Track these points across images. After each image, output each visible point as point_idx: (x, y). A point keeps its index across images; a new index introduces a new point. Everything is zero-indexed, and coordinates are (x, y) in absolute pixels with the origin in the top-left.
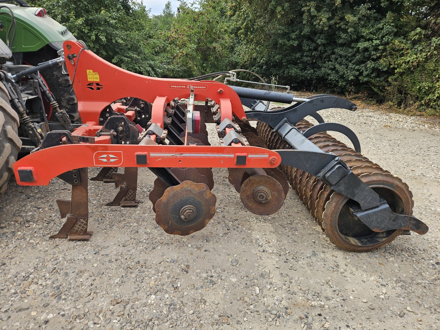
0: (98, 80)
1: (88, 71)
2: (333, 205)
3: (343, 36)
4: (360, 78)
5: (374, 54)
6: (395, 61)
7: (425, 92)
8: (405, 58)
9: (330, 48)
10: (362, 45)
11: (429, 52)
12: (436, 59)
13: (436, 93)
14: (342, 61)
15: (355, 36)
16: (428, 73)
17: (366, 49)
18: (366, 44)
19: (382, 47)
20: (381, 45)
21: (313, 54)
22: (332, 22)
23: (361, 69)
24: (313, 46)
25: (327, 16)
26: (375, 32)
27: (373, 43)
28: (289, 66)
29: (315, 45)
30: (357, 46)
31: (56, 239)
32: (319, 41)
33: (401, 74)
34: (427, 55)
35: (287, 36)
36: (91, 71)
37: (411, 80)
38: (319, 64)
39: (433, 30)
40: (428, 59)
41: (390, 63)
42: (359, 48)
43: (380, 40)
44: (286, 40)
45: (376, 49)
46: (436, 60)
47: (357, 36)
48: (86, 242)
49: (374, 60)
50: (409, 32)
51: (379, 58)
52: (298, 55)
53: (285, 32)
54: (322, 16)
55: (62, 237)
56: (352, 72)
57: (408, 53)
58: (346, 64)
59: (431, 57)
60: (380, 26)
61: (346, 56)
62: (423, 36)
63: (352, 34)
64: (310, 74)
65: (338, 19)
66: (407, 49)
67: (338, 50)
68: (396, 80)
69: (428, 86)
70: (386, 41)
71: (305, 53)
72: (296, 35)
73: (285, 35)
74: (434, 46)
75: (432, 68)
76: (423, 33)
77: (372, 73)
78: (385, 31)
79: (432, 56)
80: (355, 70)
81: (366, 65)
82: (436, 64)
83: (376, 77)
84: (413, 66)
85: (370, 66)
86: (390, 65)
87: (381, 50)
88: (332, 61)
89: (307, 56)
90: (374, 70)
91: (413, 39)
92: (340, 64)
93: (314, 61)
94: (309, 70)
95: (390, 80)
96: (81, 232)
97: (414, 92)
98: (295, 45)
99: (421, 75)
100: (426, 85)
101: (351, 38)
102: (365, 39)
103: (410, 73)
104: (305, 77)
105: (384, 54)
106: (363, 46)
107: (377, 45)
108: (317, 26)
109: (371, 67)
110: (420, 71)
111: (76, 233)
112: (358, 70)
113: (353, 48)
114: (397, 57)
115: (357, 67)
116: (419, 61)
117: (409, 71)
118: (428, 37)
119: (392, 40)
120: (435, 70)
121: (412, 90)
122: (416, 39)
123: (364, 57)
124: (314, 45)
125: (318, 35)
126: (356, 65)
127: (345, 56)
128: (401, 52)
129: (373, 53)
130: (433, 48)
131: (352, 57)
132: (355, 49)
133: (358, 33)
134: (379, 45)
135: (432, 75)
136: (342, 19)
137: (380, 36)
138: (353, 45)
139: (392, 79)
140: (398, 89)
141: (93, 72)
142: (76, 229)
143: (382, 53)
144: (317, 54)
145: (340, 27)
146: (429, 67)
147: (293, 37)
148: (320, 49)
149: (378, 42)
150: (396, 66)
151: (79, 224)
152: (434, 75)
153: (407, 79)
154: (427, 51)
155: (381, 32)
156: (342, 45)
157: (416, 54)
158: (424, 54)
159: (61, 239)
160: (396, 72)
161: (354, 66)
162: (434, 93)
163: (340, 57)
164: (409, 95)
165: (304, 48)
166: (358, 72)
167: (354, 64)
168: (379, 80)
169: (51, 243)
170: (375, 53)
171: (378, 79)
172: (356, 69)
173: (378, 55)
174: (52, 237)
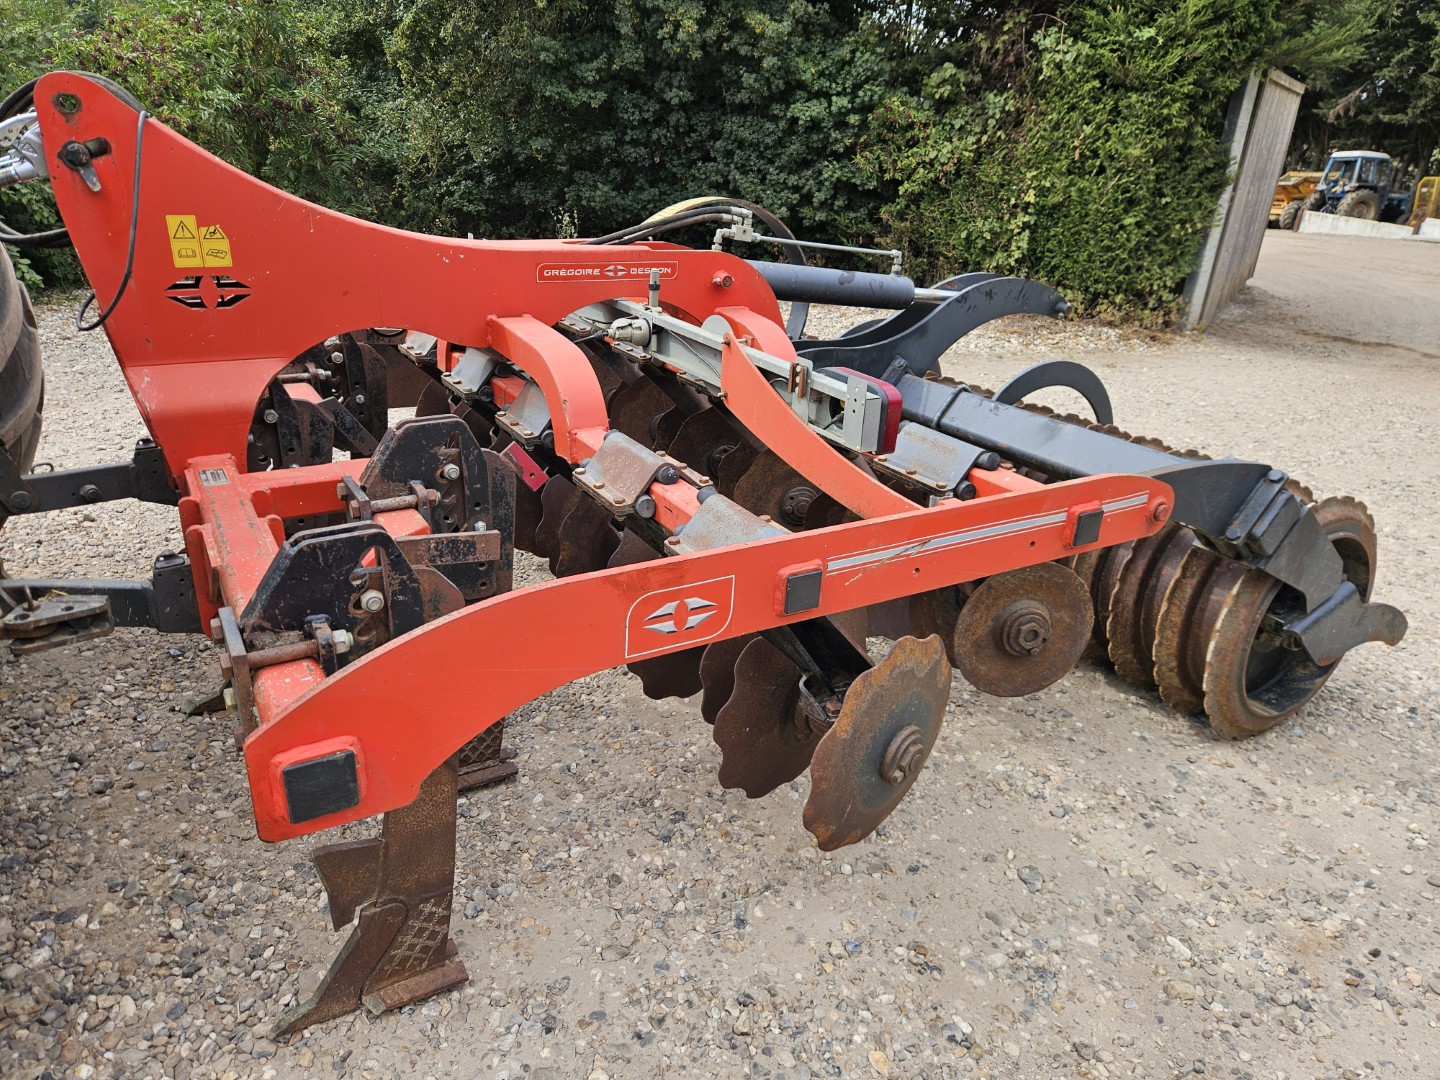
0: (227, 262)
1: (173, 221)
2: (1242, 617)
3: (748, 79)
4: (806, 211)
5: (836, 140)
6: (895, 161)
7: (983, 247)
8: (922, 152)
9: (704, 116)
10: (806, 110)
11: (984, 132)
12: (1004, 153)
13: (1013, 248)
14: (748, 159)
15: (781, 81)
16: (986, 195)
17: (815, 125)
18: (816, 109)
19: (857, 117)
20: (854, 111)
21: (655, 136)
22: (711, 34)
23: (805, 185)
24: (652, 109)
25: (695, 14)
26: (833, 70)
27: (830, 105)
28: (577, 175)
29: (657, 107)
30: (789, 115)
31: (306, 1033)
32: (673, 96)
33: (915, 199)
34: (979, 140)
35: (564, 73)
36: (190, 220)
37: (942, 213)
38: (674, 170)
39: (985, 71)
40: (981, 154)
41: (881, 167)
42: (798, 119)
43: (848, 98)
44: (564, 88)
45: (841, 124)
46: (1004, 158)
47: (785, 83)
48: (455, 995)
49: (838, 157)
50: (925, 74)
51: (850, 152)
52: (607, 139)
53: (561, 59)
54: (681, 10)
55: (337, 1008)
56: (780, 196)
57: (928, 137)
58: (759, 171)
59: (988, 147)
60: (844, 52)
61: (758, 145)
62: (963, 89)
63: (773, 74)
64: (649, 202)
65: (724, 27)
66: (926, 125)
67: (732, 125)
68: (901, 216)
69: (991, 231)
70: (866, 99)
71: (629, 131)
72: (598, 71)
73: (559, 70)
74: (998, 117)
75: (995, 179)
76: (962, 80)
77: (834, 197)
78: (861, 70)
79: (993, 144)
80: (788, 188)
81: (820, 173)
82: (1004, 169)
83: (849, 207)
84: (946, 174)
85: (832, 176)
86: (883, 171)
87: (853, 127)
88: (714, 160)
89: (634, 143)
90: (839, 187)
91: (937, 96)
92: (744, 170)
93: (657, 160)
94: (642, 189)
95: (884, 216)
96: (422, 960)
97: (954, 247)
98: (595, 104)
99: (968, 200)
100: (984, 226)
101: (769, 88)
102: (809, 92)
103: (938, 196)
104: (631, 212)
105: (862, 140)
106: (807, 114)
107: (843, 110)
108: (666, 45)
109: (834, 179)
110: (965, 187)
111: (403, 969)
112: (796, 189)
113: (775, 119)
114: (900, 150)
115: (793, 180)
116: (959, 159)
117: (937, 189)
118: (975, 92)
119: (881, 98)
120: (1002, 186)
121: (948, 244)
122: (946, 95)
123: (807, 146)
124: (653, 106)
125: (665, 74)
126: (789, 174)
127: (755, 146)
128: (909, 135)
129: (834, 135)
130: (992, 122)
131: (776, 149)
132: (782, 124)
133: (788, 72)
134: (849, 112)
135: (996, 198)
136: (737, 25)
137: (849, 83)
138: (776, 109)
139: (891, 213)
140: (910, 241)
141: (200, 224)
142: (399, 953)
143: (857, 136)
144: (666, 137)
145: (734, 52)
146: (987, 176)
147: (590, 77)
148: (673, 119)
149: (844, 102)
150: (898, 176)
151: (417, 925)
152: (1002, 200)
153: (929, 210)
154: (978, 129)
155: (849, 73)
156: (742, 109)
157: (950, 140)
158: (972, 139)
159: (332, 1024)
160: (901, 193)
161: (783, 176)
162: (1006, 248)
163: (739, 148)
164: (941, 258)
165: (626, 116)
166: (797, 196)
167: (781, 169)
168: (856, 218)
169: (305, 1062)
170: (839, 137)
171: (852, 215)
172: (790, 184)
173: (848, 142)
174: (286, 1033)
